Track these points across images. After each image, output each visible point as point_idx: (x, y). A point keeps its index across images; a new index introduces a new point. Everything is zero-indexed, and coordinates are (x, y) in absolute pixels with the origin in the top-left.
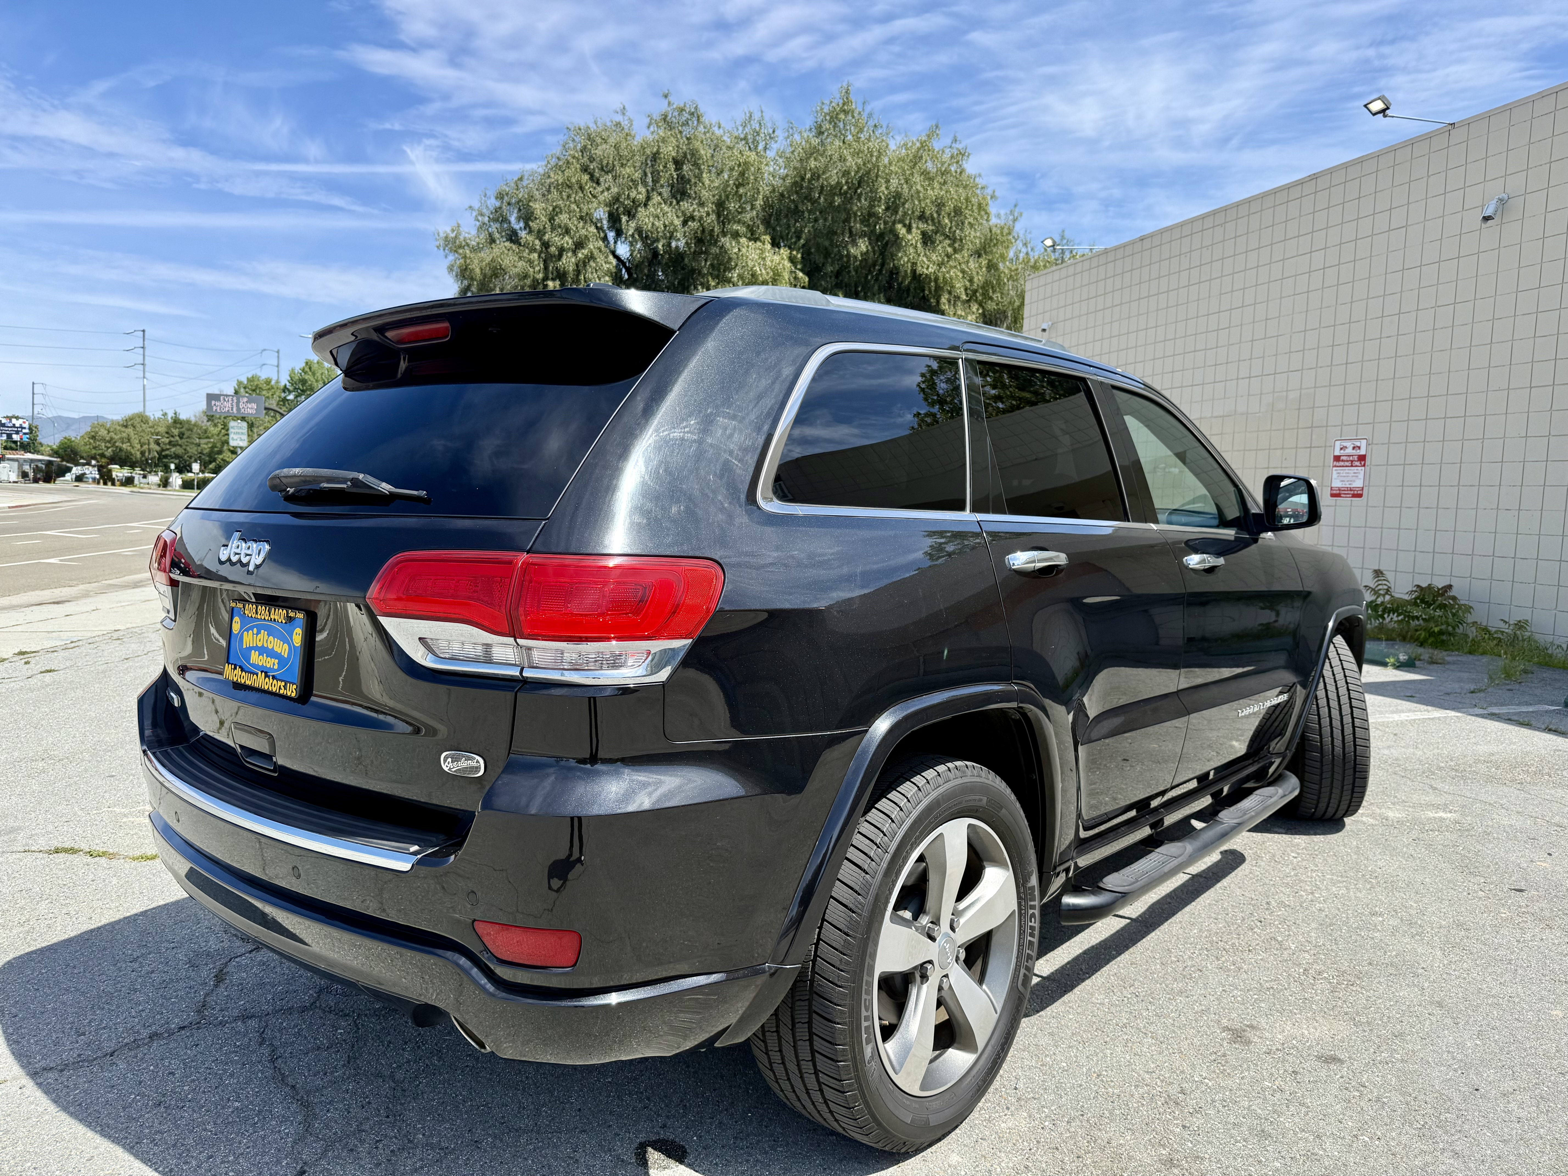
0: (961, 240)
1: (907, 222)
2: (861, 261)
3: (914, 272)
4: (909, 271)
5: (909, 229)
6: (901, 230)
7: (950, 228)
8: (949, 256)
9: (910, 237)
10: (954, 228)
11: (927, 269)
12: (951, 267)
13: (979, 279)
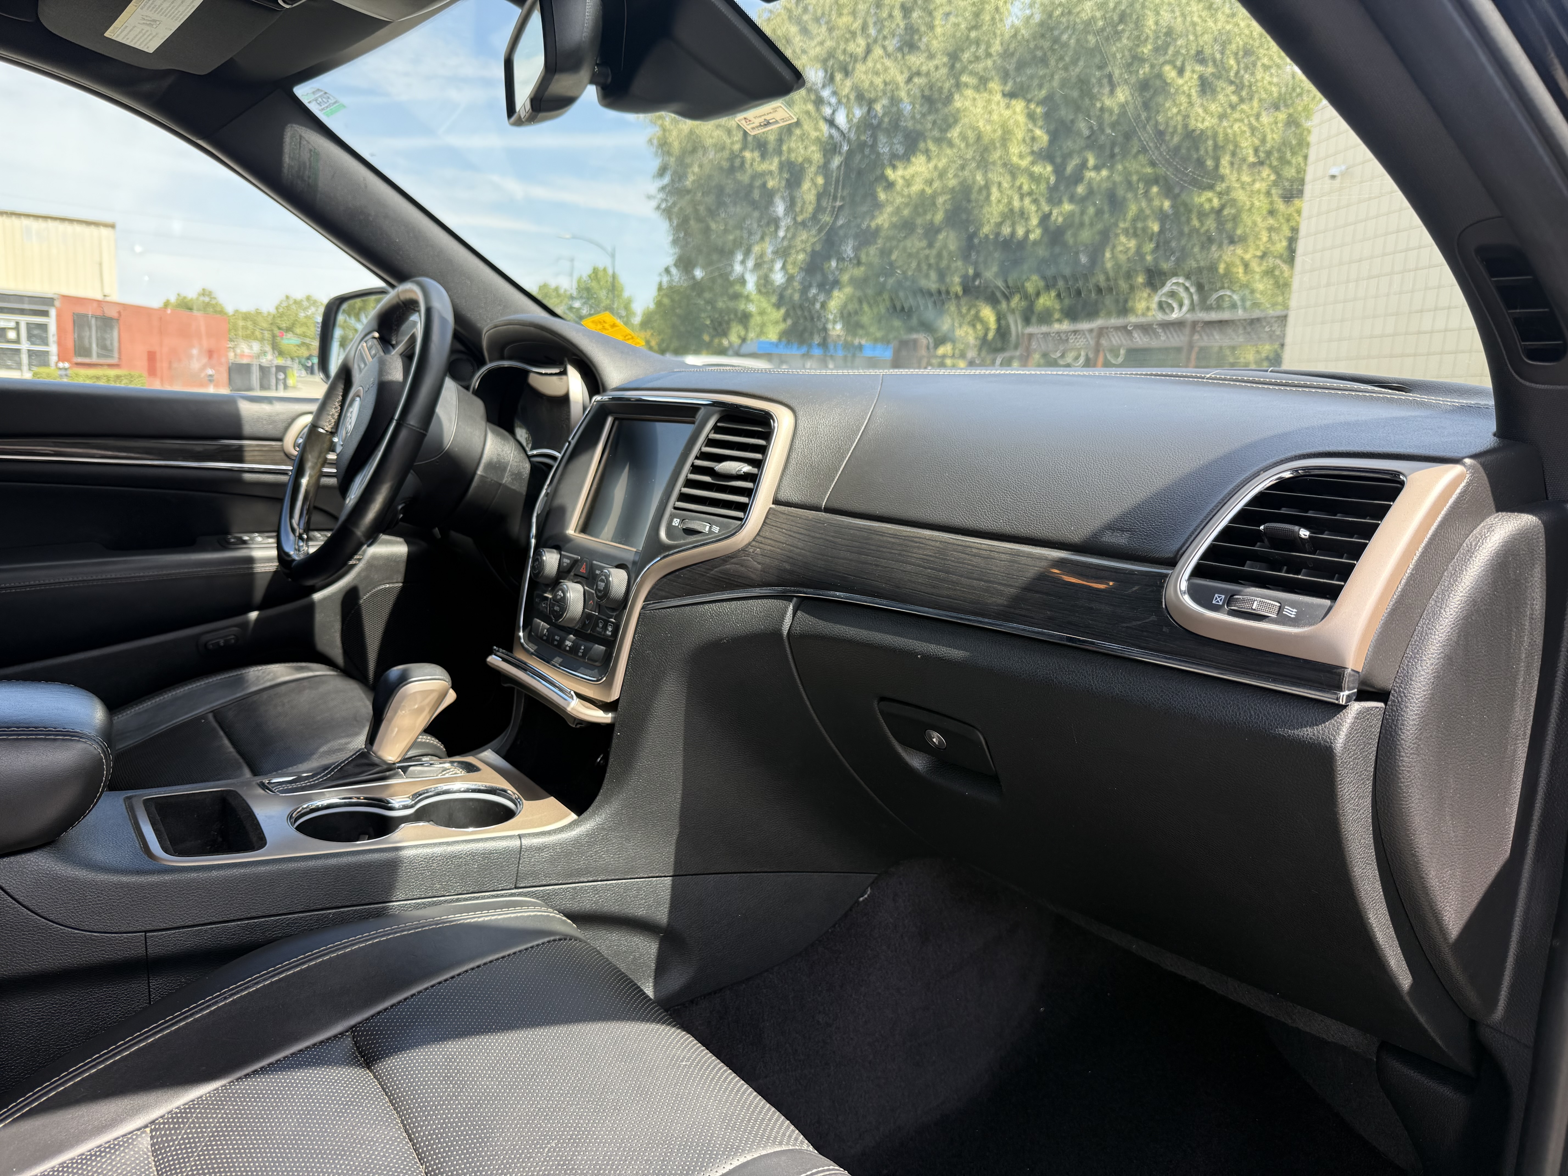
0: (1250, 86)
1: (1179, 63)
2: (1119, 115)
3: (1186, 126)
4: (1179, 127)
5: (1181, 72)
6: (1170, 73)
7: (1237, 73)
8: (1233, 107)
9: (1180, 81)
10: (1242, 72)
11: (1203, 121)
12: (1236, 120)
13: (1274, 138)
